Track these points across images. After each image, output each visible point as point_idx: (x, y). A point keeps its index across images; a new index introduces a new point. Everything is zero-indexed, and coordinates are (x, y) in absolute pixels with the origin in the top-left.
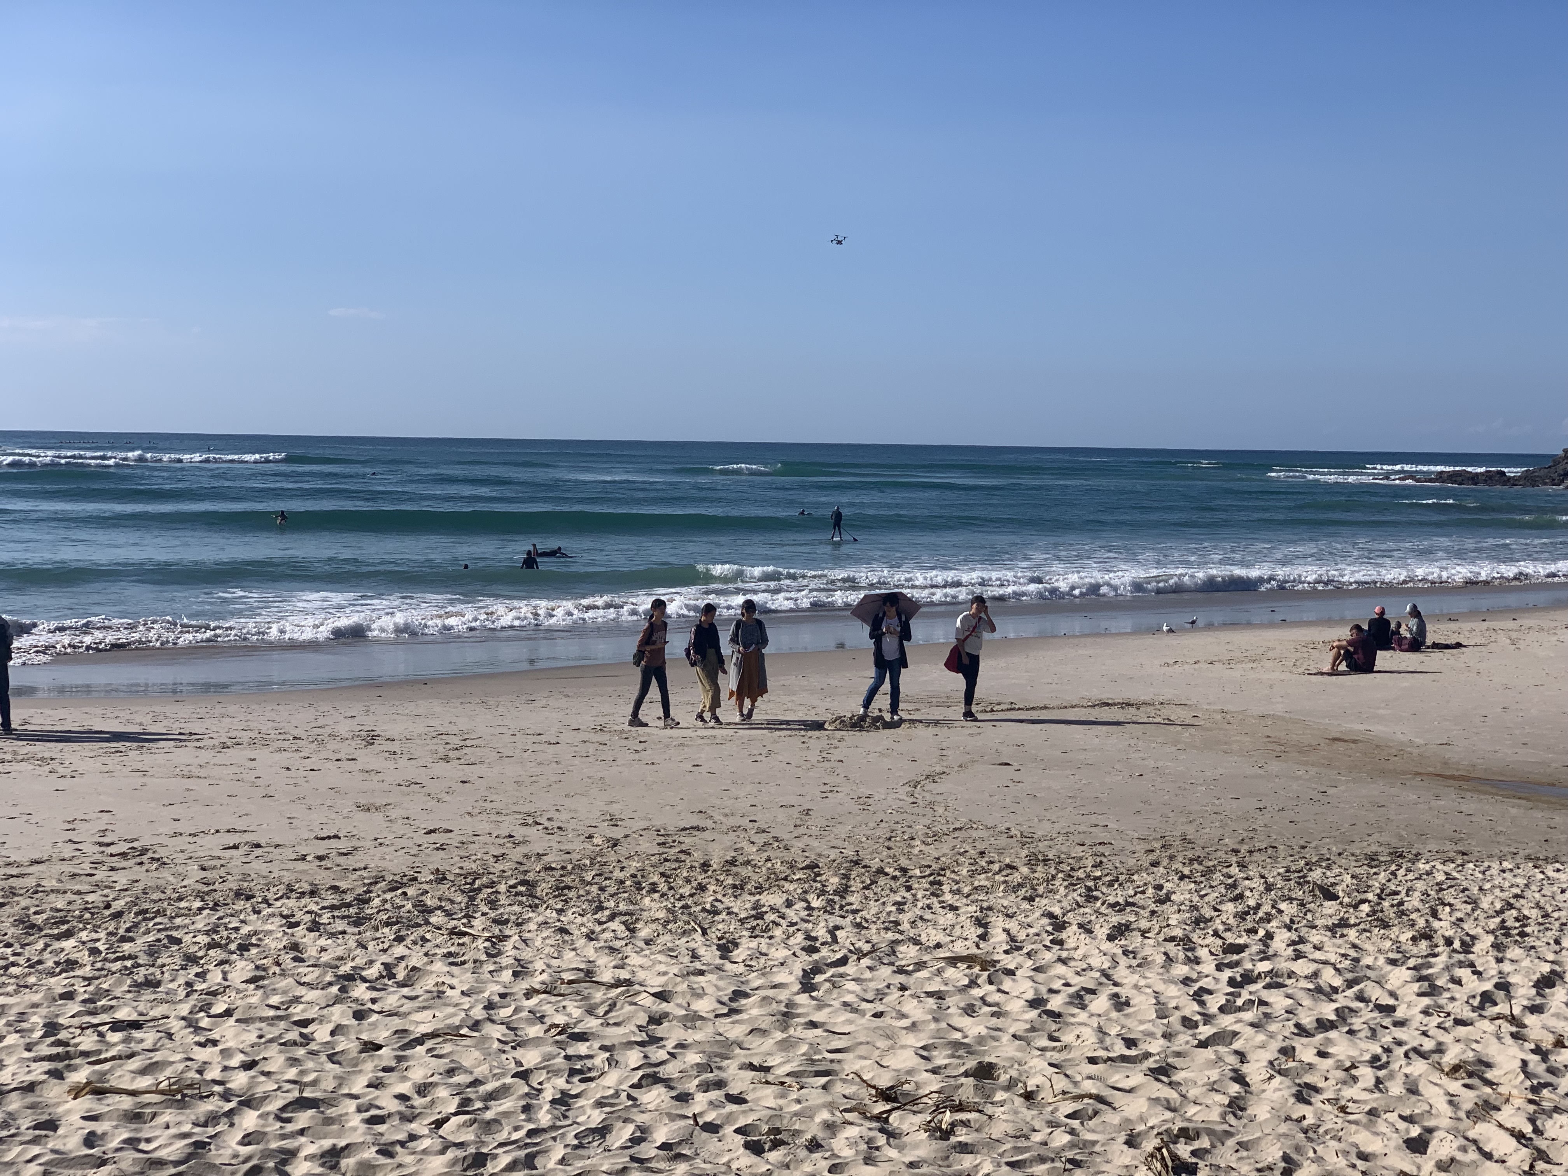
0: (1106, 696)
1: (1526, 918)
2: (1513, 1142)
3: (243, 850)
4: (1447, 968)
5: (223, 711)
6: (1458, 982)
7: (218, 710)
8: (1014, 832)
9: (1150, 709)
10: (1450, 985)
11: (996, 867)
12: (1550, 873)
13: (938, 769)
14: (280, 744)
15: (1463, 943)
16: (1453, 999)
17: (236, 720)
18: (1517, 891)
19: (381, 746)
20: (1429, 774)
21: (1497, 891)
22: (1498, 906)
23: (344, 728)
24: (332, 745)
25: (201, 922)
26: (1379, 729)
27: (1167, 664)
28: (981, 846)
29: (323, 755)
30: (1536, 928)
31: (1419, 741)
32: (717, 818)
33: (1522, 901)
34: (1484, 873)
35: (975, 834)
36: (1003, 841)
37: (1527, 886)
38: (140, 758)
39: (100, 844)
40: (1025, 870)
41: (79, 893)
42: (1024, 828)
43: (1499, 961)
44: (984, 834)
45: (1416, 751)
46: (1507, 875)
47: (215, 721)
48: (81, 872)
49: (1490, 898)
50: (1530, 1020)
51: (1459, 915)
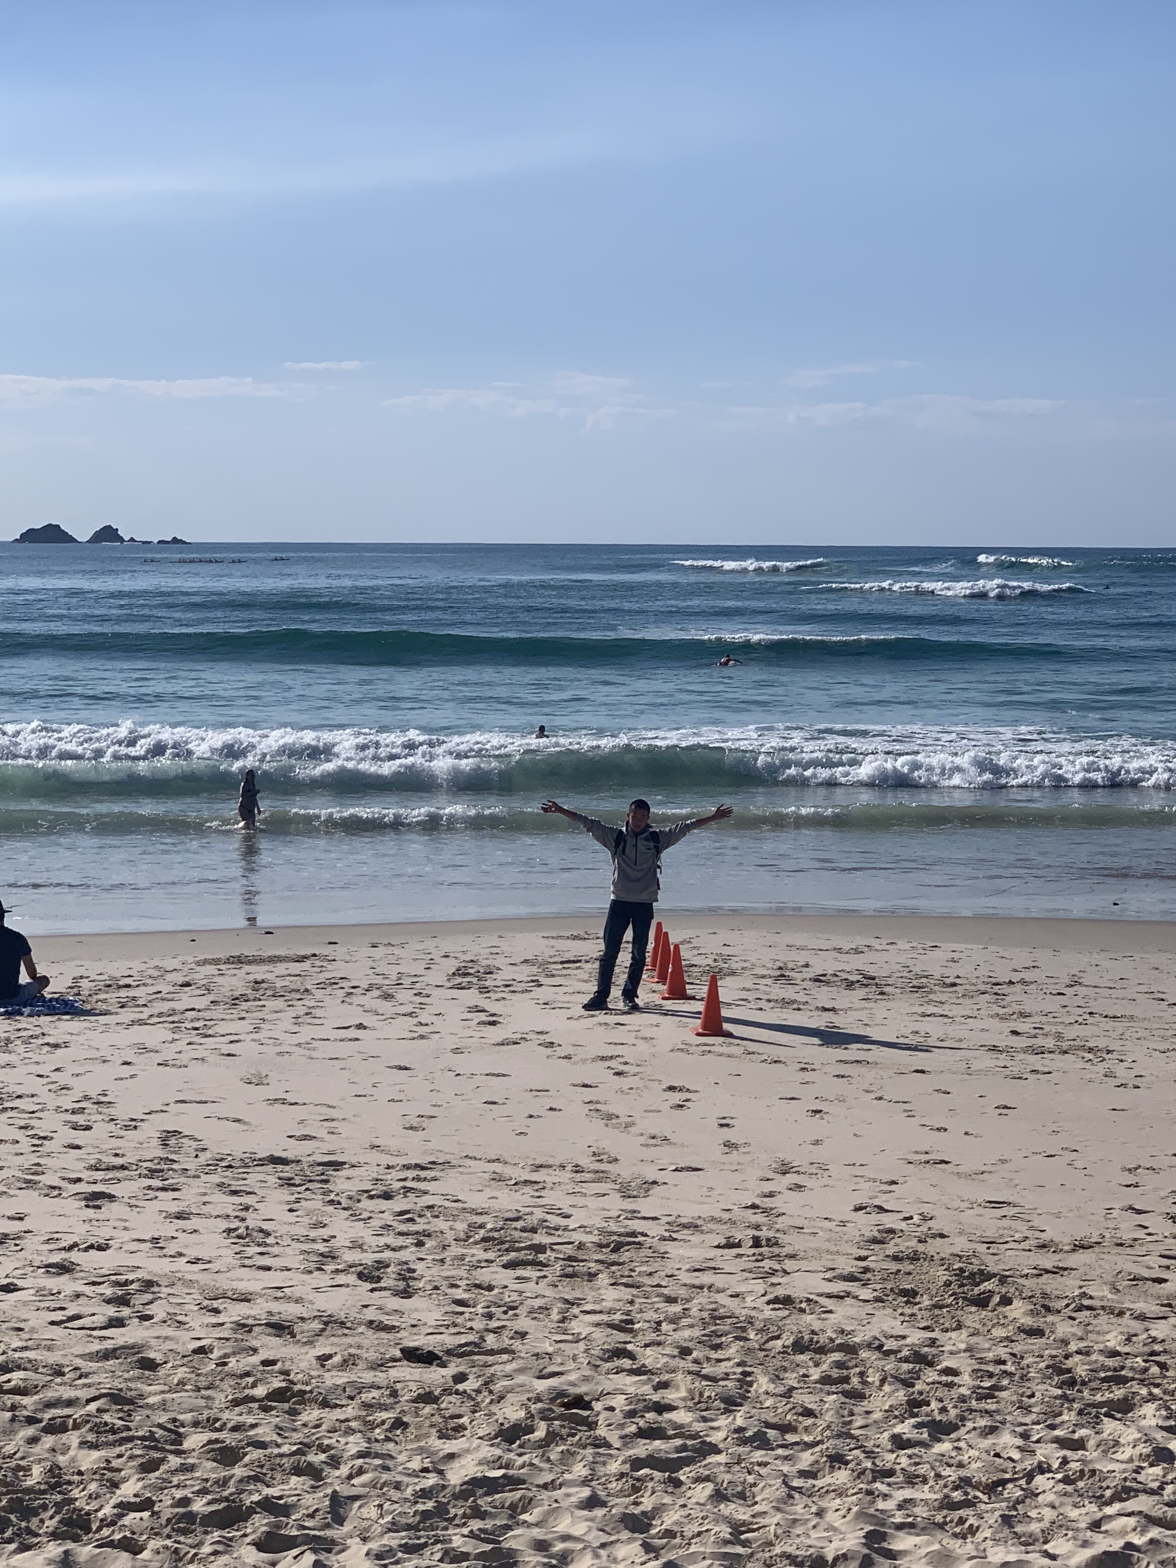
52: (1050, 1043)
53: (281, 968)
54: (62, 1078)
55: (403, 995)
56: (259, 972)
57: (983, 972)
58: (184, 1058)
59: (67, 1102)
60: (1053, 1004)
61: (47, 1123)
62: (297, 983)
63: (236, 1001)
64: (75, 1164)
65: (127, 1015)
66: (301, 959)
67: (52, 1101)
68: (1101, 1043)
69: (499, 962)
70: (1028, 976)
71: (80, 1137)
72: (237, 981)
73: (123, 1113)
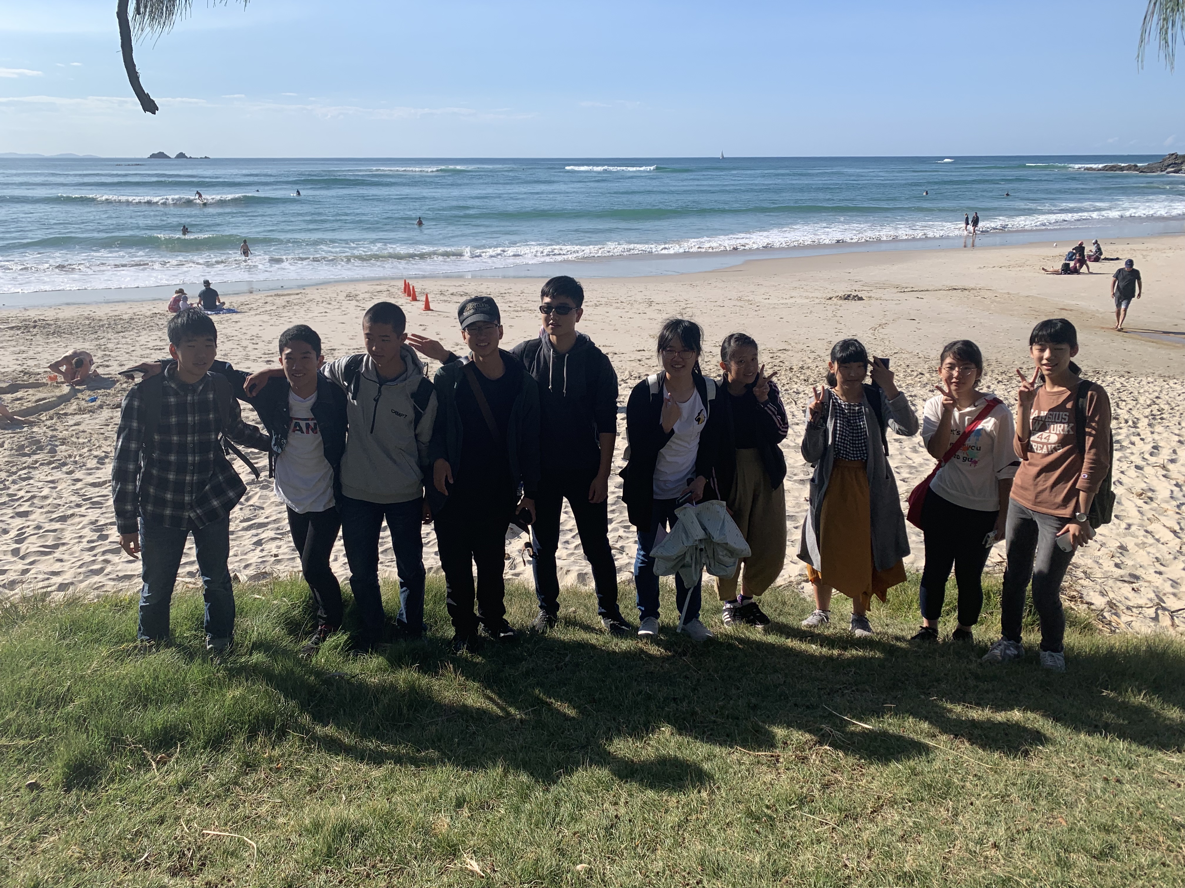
0: (954, 285)
1: (1163, 409)
2: (1172, 535)
4: (1128, 436)
6: (1133, 444)
8: (920, 355)
9: (975, 291)
10: (1130, 446)
11: (915, 374)
12: (1172, 385)
13: (884, 321)
14: (616, 305)
15: (1134, 422)
16: (1132, 453)
18: (1156, 394)
19: (655, 307)
20: (1108, 328)
21: (1147, 394)
22: (1149, 402)
23: (639, 297)
24: (636, 306)
26: (1082, 304)
27: (980, 268)
28: (907, 363)
29: (634, 310)
30: (1169, 416)
31: (1101, 310)
32: (793, 344)
33: (1160, 400)
34: (1139, 383)
35: (904, 356)
36: (916, 360)
37: (1161, 391)
40: (928, 375)
42: (925, 353)
43: (1152, 433)
44: (907, 356)
45: (1100, 316)
46: (1150, 385)
49: (1144, 398)
50: (1171, 466)
51: (1131, 407)
53: (293, 297)
54: (243, 331)
55: (334, 303)
56: (287, 298)
57: (497, 290)
58: (277, 323)
59: (248, 337)
61: (245, 343)
62: (299, 301)
63: (284, 307)
64: (258, 353)
65: (253, 312)
66: (298, 294)
67: (243, 337)
69: (358, 292)
70: (510, 291)
71: (256, 346)
72: (281, 301)
73: (267, 340)
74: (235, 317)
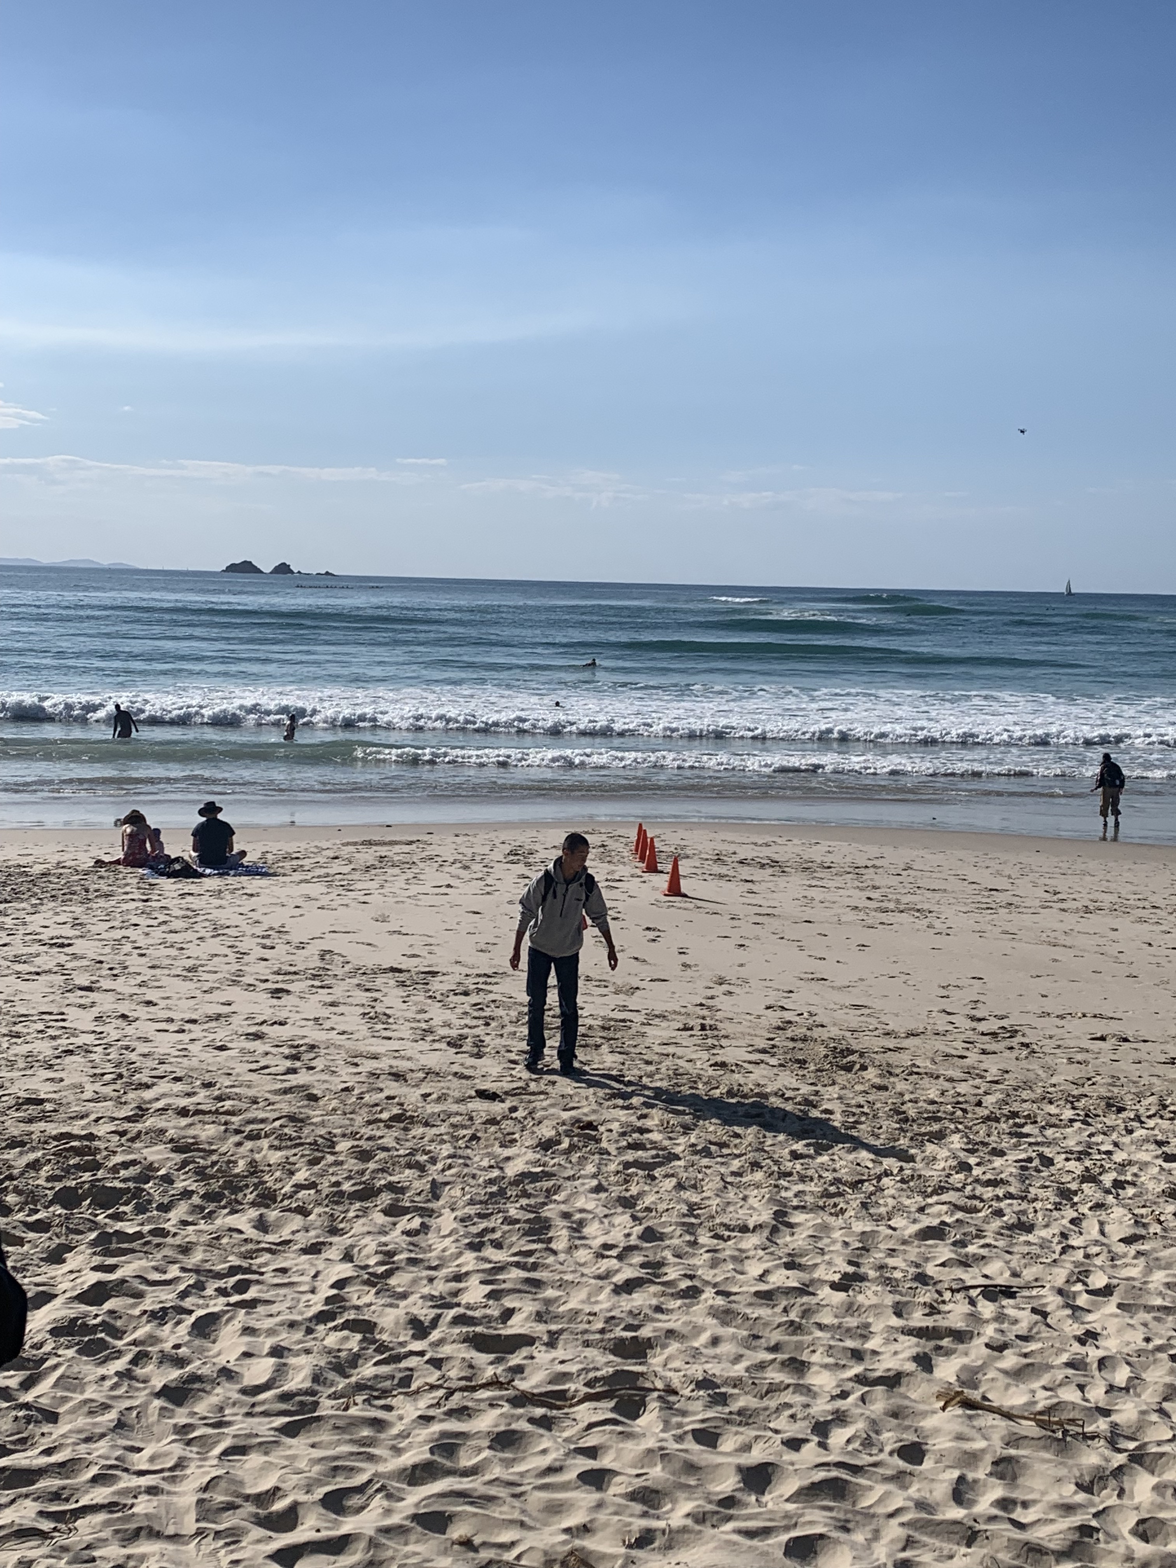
3: (1111, 1042)
5: (1083, 866)
7: (1079, 866)
14: (1140, 913)
17: (1096, 879)
25: (1073, 1138)
38: (1010, 917)
39: (973, 1018)
41: (951, 1080)
47: (1076, 878)
48: (954, 1052)
52: (892, 906)
53: (397, 849)
54: (255, 916)
55: (476, 867)
56: (383, 851)
57: (848, 859)
58: (334, 904)
59: (259, 930)
60: (894, 881)
61: (246, 944)
62: (407, 858)
63: (368, 869)
64: (264, 971)
65: (297, 877)
66: (410, 843)
67: (249, 930)
68: (926, 906)
69: (537, 847)
70: (878, 863)
71: (267, 953)
72: (368, 856)
73: (295, 939)
74: (254, 884)
